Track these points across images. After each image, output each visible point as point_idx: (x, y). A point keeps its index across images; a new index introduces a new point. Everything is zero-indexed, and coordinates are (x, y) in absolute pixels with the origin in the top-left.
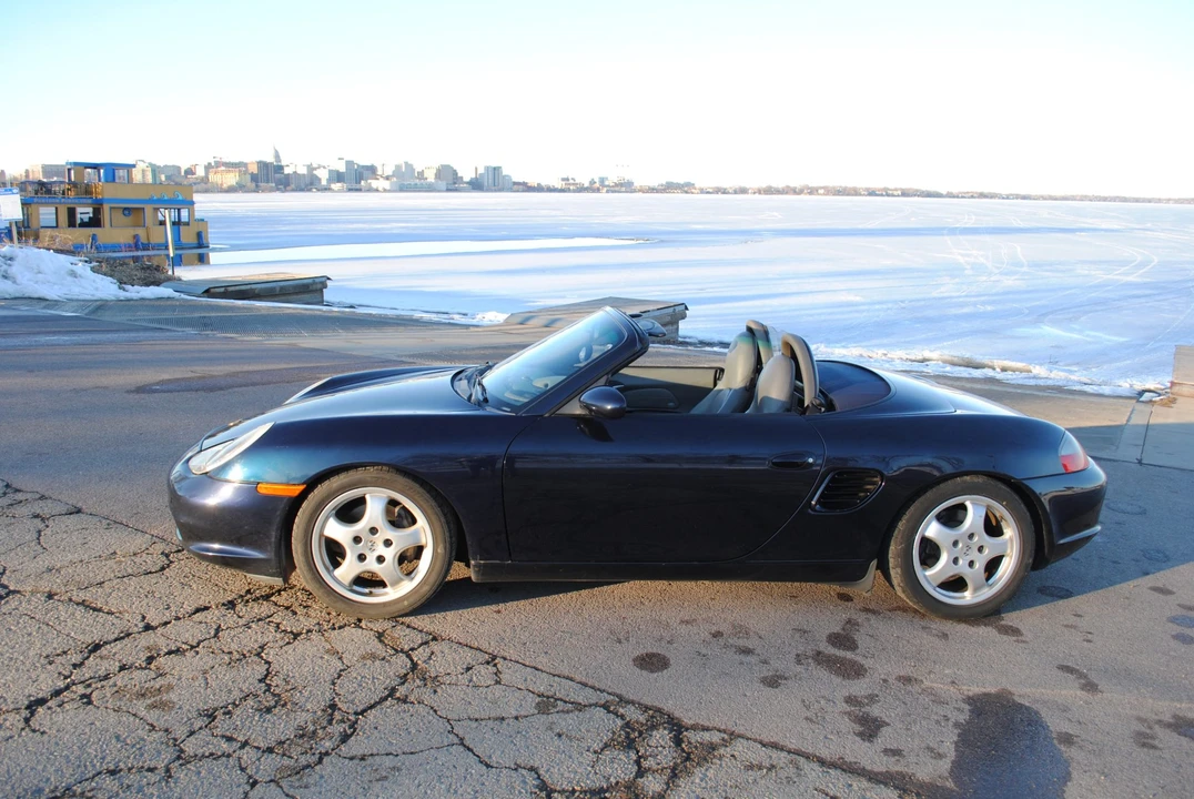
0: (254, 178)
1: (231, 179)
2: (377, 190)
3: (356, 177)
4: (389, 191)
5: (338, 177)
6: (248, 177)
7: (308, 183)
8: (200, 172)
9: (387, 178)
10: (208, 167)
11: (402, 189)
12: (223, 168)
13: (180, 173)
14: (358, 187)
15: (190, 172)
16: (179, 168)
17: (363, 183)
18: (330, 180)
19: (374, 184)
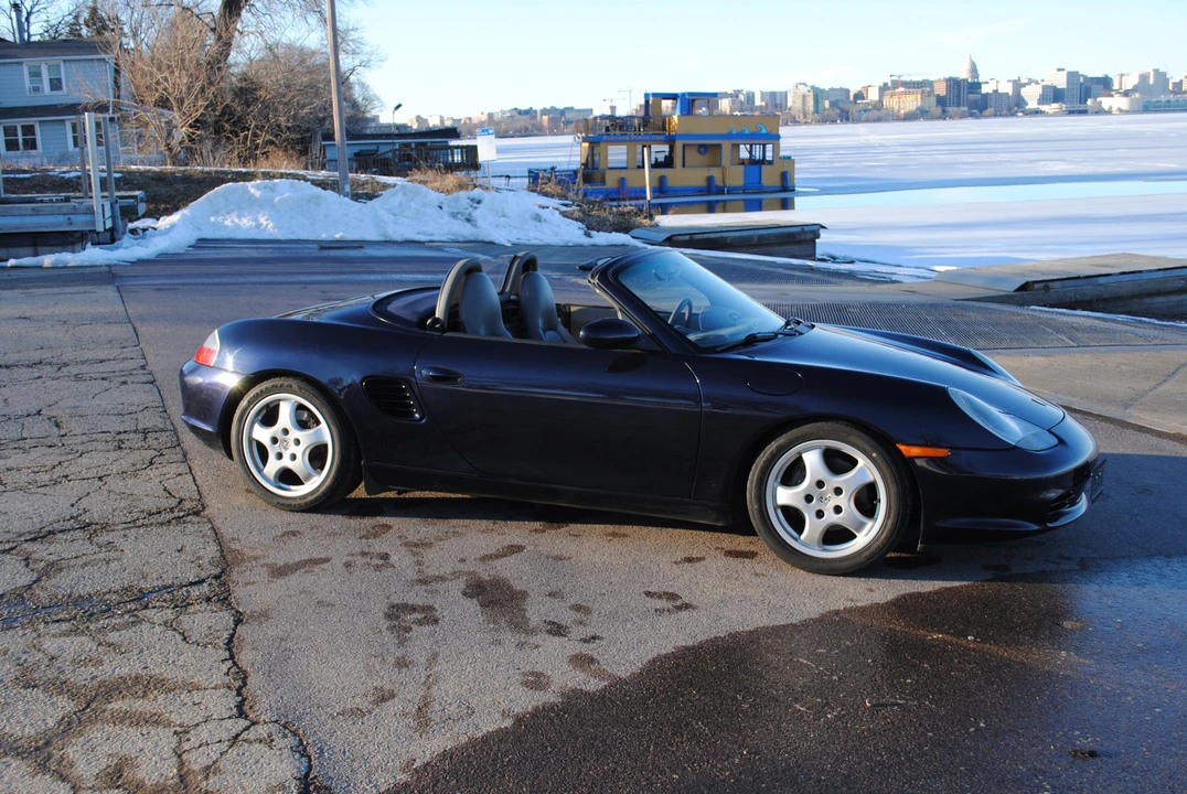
0: (941, 101)
1: (911, 102)
2: (1109, 112)
3: (1080, 95)
4: (1127, 112)
5: (1053, 95)
6: (933, 100)
7: (1011, 105)
8: (873, 96)
9: (1126, 94)
10: (883, 89)
11: (1147, 108)
12: (902, 89)
13: (848, 97)
14: (1082, 107)
15: (859, 96)
16: (848, 91)
17: (1089, 102)
18: (1043, 100)
19: (1106, 102)
